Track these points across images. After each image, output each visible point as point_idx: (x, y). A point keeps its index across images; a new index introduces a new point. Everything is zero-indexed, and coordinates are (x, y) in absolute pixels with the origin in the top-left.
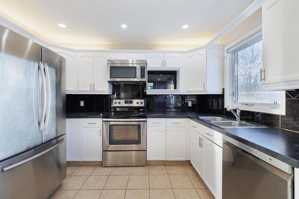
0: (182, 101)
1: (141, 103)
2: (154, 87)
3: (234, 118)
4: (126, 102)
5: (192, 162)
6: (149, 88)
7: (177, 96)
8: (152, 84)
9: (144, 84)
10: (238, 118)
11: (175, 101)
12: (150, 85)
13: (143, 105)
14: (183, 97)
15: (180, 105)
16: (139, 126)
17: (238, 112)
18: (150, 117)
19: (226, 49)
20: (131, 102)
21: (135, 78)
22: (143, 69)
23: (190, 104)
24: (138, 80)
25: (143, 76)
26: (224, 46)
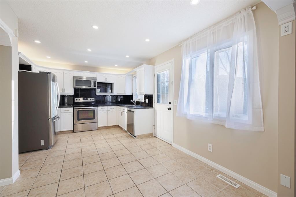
0: (116, 99)
1: (93, 100)
2: (101, 92)
3: (134, 104)
4: (83, 99)
5: (120, 125)
6: (98, 92)
7: (113, 96)
8: (100, 90)
9: (95, 90)
10: (135, 104)
11: (111, 99)
12: (98, 90)
13: (94, 101)
14: (117, 97)
15: (115, 101)
16: (94, 110)
17: (135, 102)
18: (100, 106)
19: (134, 76)
20: (87, 99)
21: (91, 86)
22: (95, 82)
23: (119, 100)
24: (92, 88)
25: (95, 86)
26: (133, 75)
